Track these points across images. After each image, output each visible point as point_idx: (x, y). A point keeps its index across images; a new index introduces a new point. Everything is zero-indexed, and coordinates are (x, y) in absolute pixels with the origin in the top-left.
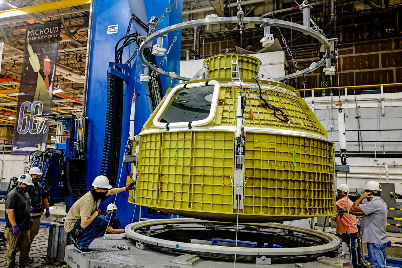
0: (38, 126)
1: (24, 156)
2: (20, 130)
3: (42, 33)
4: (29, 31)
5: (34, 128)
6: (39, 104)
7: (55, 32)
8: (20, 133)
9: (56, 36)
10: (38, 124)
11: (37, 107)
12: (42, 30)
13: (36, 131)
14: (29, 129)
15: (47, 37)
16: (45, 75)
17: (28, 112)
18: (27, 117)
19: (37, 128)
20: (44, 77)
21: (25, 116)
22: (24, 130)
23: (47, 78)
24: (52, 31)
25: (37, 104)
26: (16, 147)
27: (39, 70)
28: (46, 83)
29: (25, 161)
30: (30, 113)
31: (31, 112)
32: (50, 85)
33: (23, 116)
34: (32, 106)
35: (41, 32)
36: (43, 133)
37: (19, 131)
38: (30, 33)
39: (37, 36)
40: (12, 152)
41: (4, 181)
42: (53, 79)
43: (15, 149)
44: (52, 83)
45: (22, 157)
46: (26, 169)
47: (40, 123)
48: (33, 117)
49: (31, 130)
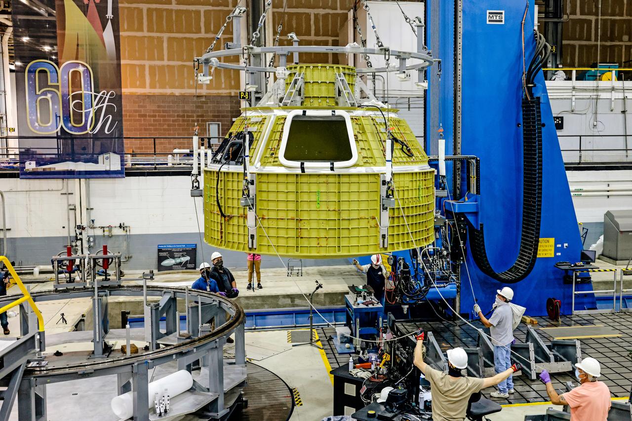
0: (87, 117)
1: (60, 181)
2: (36, 124)
8: (37, 130)
11: (75, 73)
13: (84, 128)
14: (62, 123)
16: (86, 2)
17: (49, 83)
18: (49, 96)
19: (86, 121)
20: (84, 9)
21: (45, 93)
22: (49, 124)
23: (93, 9)
25: (75, 68)
26: (33, 163)
28: (92, 22)
29: (64, 192)
30: (57, 87)
31: (60, 84)
32: (104, 28)
34: (59, 71)
36: (106, 132)
37: (34, 127)
40: (22, 174)
41: (9, 235)
42: (110, 15)
43: (30, 166)
44: (109, 23)
45: (56, 184)
46: (73, 207)
47: (91, 109)
48: (70, 97)
49: (70, 125)
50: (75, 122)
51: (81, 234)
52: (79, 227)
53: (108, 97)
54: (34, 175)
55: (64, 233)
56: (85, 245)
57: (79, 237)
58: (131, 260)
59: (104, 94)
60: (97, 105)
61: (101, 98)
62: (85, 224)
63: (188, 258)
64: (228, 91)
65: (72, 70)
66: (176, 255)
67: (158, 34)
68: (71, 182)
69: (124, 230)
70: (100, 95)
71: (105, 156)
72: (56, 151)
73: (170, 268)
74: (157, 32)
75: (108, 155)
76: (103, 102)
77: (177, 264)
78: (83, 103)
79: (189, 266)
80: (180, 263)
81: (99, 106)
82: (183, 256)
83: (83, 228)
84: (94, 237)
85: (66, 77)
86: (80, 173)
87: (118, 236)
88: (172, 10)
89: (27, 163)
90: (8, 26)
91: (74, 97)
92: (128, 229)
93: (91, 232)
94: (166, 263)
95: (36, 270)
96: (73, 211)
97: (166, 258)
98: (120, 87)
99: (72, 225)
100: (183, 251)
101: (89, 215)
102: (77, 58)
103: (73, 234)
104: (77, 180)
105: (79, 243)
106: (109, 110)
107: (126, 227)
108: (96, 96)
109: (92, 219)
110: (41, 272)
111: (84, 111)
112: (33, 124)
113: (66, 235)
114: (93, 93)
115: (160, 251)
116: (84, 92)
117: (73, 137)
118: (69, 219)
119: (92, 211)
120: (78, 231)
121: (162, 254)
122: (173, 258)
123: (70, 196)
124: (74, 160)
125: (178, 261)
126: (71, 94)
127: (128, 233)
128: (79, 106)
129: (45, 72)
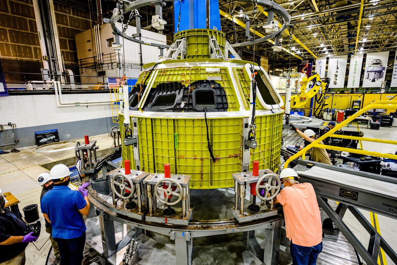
58: (19, 142)
63: (54, 137)
64: (16, 58)
66: (47, 136)
69: (11, 126)
73: (45, 143)
77: (49, 140)
79: (55, 140)
80: (51, 140)
82: (51, 136)
87: (8, 130)
92: (14, 126)
94: (42, 141)
97: (41, 138)
100: (51, 133)
107: (13, 124)
115: (36, 135)
121: (38, 137)
122: (46, 138)
125: (49, 139)
127: (15, 128)
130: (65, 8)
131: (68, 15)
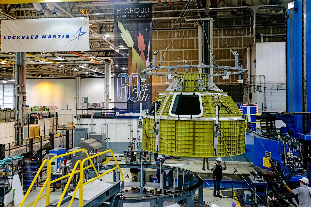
1: (128, 120)
2: (120, 98)
3: (132, 12)
4: (117, 9)
5: (135, 96)
6: (137, 76)
7: (146, 12)
8: (120, 100)
9: (147, 15)
10: (139, 94)
12: (132, 10)
13: (137, 99)
14: (129, 97)
15: (137, 16)
16: (140, 50)
18: (125, 87)
19: (138, 96)
20: (139, 53)
21: (124, 86)
22: (125, 98)
23: (142, 53)
24: (142, 11)
26: (119, 113)
27: (133, 46)
28: (141, 57)
29: (129, 124)
30: (128, 83)
32: (146, 60)
33: (121, 86)
34: (129, 77)
35: (130, 11)
36: (145, 101)
37: (119, 99)
38: (119, 11)
39: (127, 14)
40: (115, 117)
41: (109, 141)
42: (148, 55)
43: (118, 114)
44: (148, 58)
45: (126, 121)
46: (132, 131)
47: (140, 92)
48: (133, 87)
49: (132, 98)
50: (134, 97)
51: (135, 141)
52: (135, 139)
53: (147, 87)
54: (119, 117)
55: (128, 141)
56: (136, 146)
57: (134, 143)
59: (145, 86)
60: (142, 90)
61: (144, 87)
62: (136, 138)
65: (134, 77)
67: (166, 61)
68: (132, 120)
70: (143, 86)
71: (145, 110)
72: (126, 108)
74: (165, 60)
75: (146, 110)
76: (145, 89)
78: (137, 89)
79: (176, 157)
81: (143, 90)
83: (136, 139)
84: (140, 143)
85: (131, 79)
86: (135, 117)
88: (171, 51)
89: (116, 113)
90: (111, 61)
91: (134, 87)
93: (138, 141)
95: (118, 155)
96: (132, 132)
98: (151, 83)
99: (132, 138)
101: (138, 134)
102: (136, 72)
103: (132, 142)
104: (134, 120)
105: (134, 145)
106: (147, 92)
108: (142, 87)
109: (139, 135)
110: (120, 156)
111: (137, 93)
112: (119, 98)
113: (129, 142)
114: (141, 85)
116: (138, 85)
117: (133, 103)
118: (130, 135)
119: (139, 132)
120: (134, 140)
123: (131, 126)
124: (133, 112)
126: (133, 86)
128: (136, 91)
129: (124, 77)
130: (240, 31)
131: (242, 37)
